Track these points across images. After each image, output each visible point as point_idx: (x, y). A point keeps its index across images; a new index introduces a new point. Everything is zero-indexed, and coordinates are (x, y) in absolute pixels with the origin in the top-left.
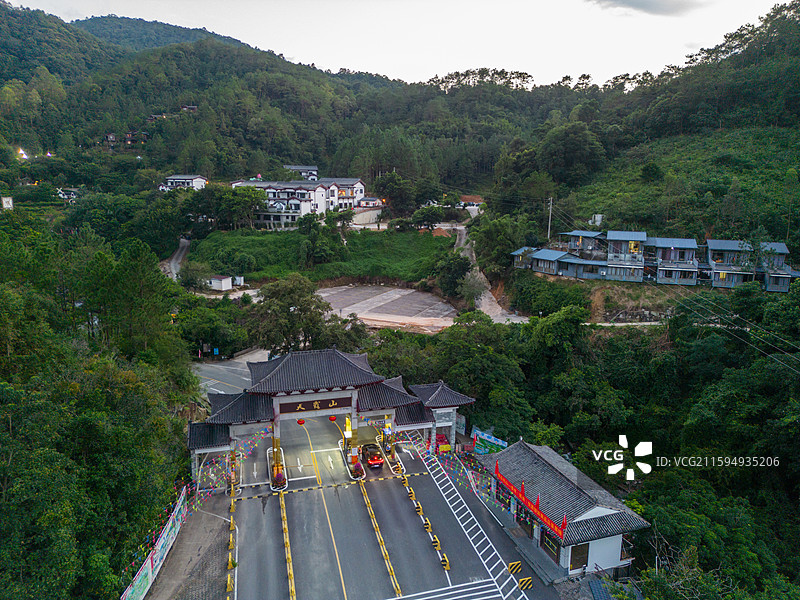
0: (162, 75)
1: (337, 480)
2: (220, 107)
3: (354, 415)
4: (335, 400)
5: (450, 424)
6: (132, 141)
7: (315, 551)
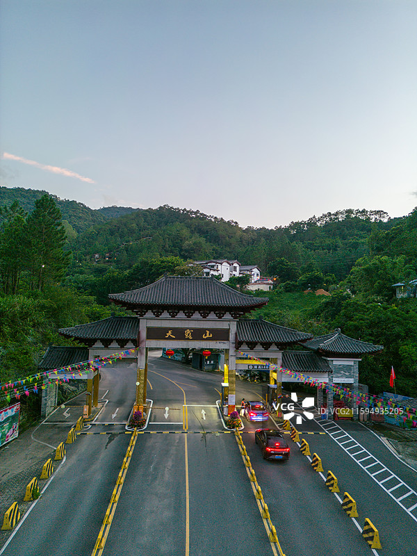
0: (134, 225)
1: (207, 428)
2: (166, 236)
3: (232, 352)
4: (211, 331)
5: (351, 381)
6: (109, 258)
7: (156, 495)
